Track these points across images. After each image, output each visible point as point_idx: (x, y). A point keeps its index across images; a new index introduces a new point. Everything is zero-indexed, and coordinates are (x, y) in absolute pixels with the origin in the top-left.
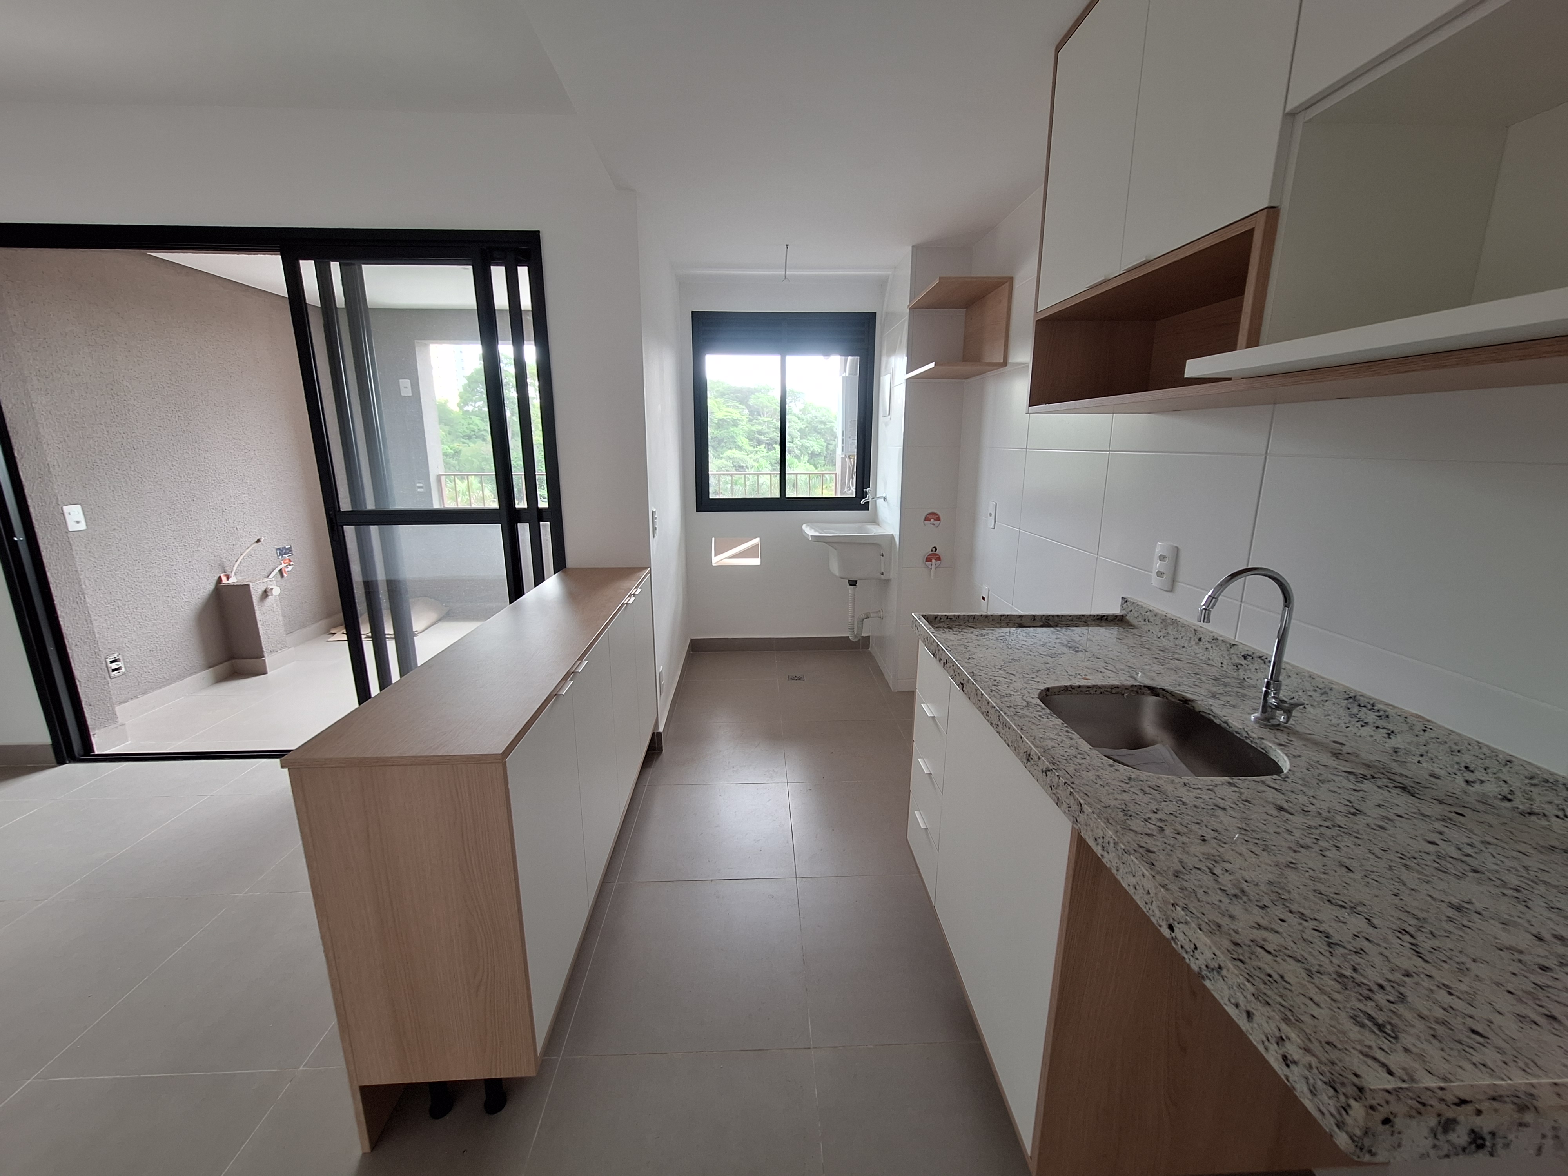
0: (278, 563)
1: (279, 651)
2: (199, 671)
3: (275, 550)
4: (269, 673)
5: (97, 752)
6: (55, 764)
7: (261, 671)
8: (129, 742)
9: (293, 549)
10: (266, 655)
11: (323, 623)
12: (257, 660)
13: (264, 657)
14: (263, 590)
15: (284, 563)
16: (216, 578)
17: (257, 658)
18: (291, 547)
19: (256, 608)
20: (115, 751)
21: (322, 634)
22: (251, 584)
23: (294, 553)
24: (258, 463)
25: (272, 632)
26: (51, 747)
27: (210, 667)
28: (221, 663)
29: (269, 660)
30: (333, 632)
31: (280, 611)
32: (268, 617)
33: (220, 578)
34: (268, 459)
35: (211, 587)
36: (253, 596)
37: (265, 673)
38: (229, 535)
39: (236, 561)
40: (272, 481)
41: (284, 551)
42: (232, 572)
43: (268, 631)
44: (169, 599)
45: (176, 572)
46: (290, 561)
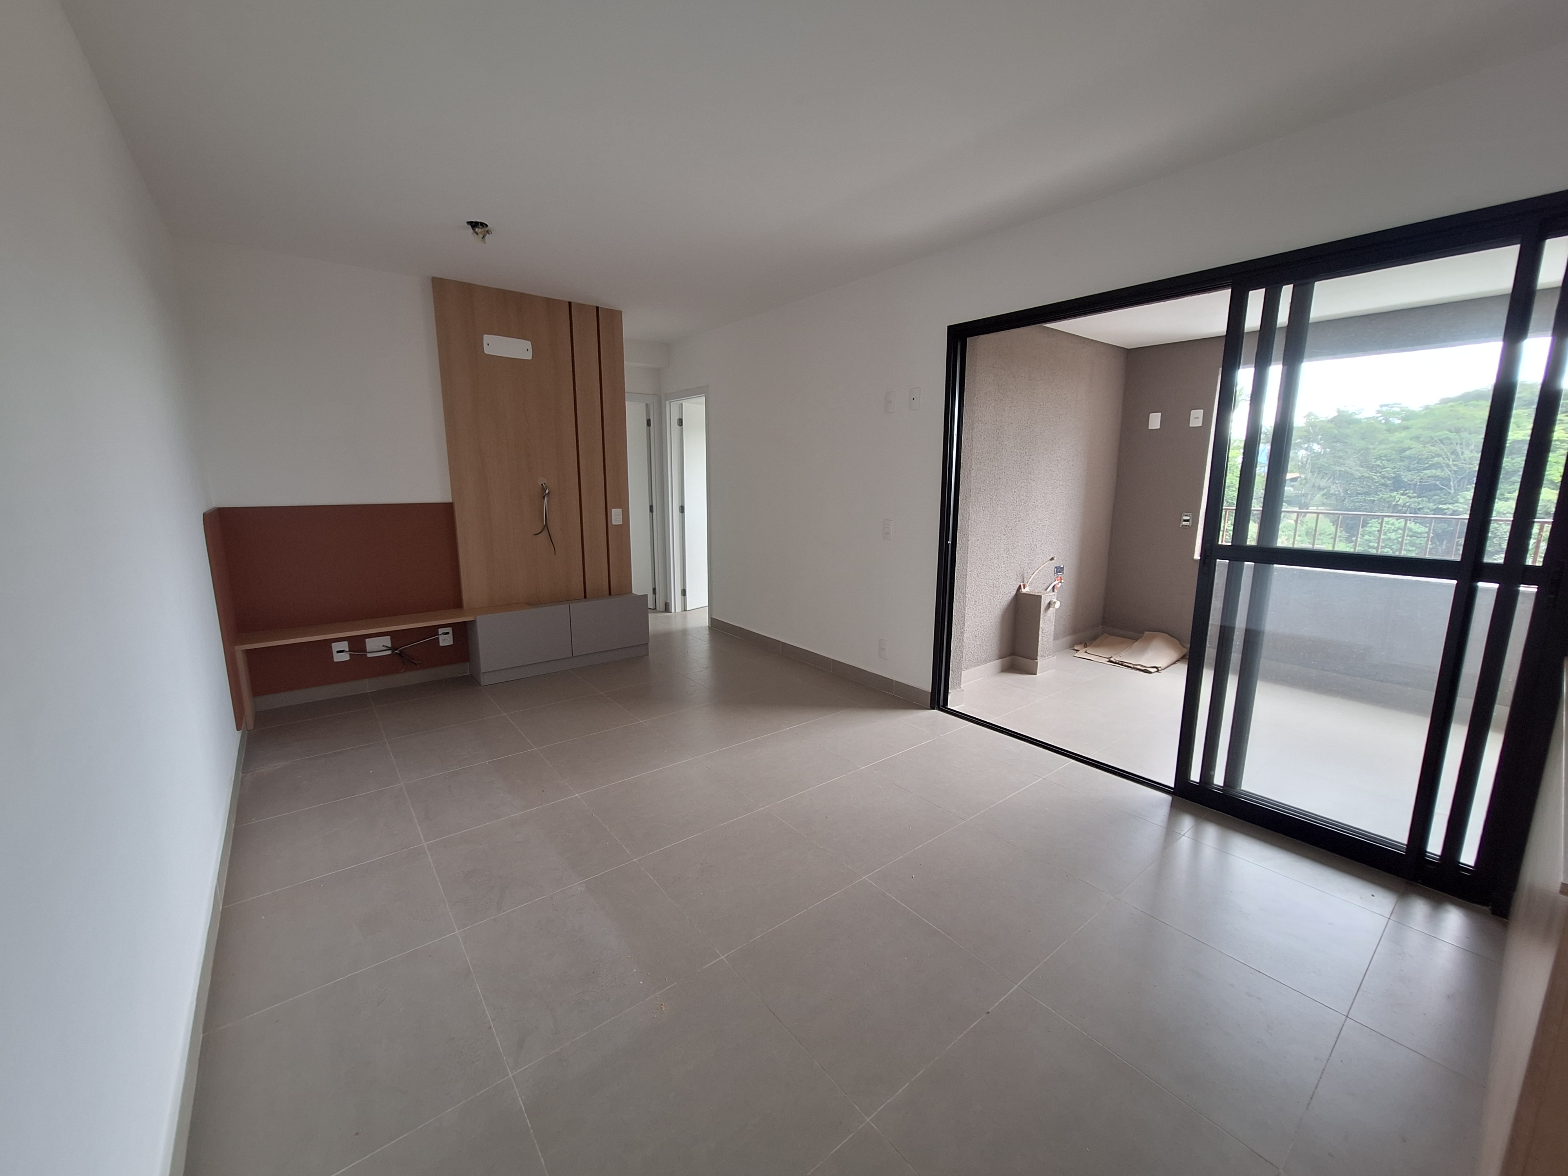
0: (1054, 580)
1: (1047, 657)
2: (995, 660)
3: (1054, 568)
4: (1038, 675)
5: (949, 707)
6: (930, 708)
7: (1031, 671)
8: (963, 705)
9: (1065, 568)
10: (1038, 658)
11: (1069, 638)
12: (1031, 661)
13: (1037, 660)
14: (1048, 602)
15: (1058, 580)
16: (1018, 586)
17: (1031, 659)
18: (1063, 567)
19: (1041, 617)
20: (957, 708)
21: (1067, 648)
22: (1043, 596)
23: (1065, 573)
24: (1060, 491)
25: (1046, 640)
26: (930, 694)
27: (1000, 658)
28: (1006, 657)
29: (1041, 662)
30: (1076, 648)
31: (1054, 622)
32: (1046, 626)
33: (1020, 586)
34: (1066, 488)
35: (1014, 593)
36: (1042, 606)
37: (1036, 674)
38: (1032, 551)
39: (1033, 574)
40: (1064, 508)
41: (1059, 570)
42: (1028, 583)
43: (1044, 638)
44: (992, 598)
45: (999, 578)
46: (1061, 579)
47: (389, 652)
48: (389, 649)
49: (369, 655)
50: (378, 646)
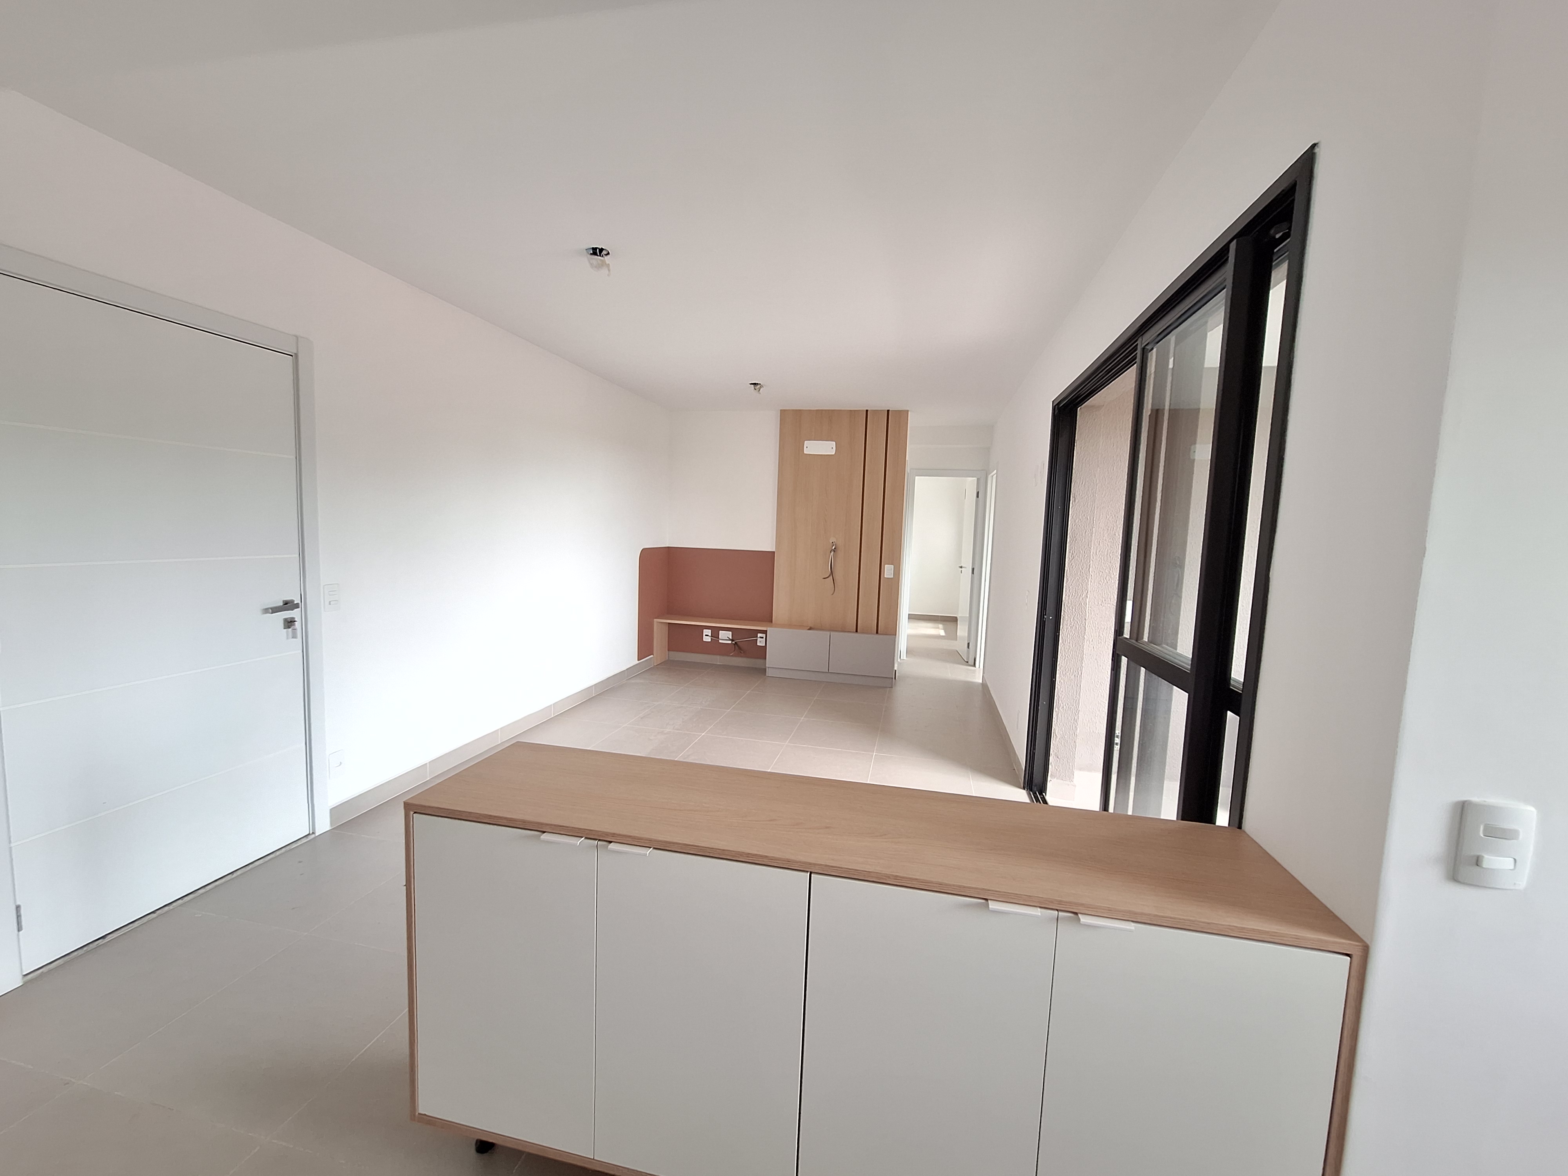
6: (1022, 787)
47: (730, 642)
48: (730, 640)
49: (720, 641)
50: (725, 637)
